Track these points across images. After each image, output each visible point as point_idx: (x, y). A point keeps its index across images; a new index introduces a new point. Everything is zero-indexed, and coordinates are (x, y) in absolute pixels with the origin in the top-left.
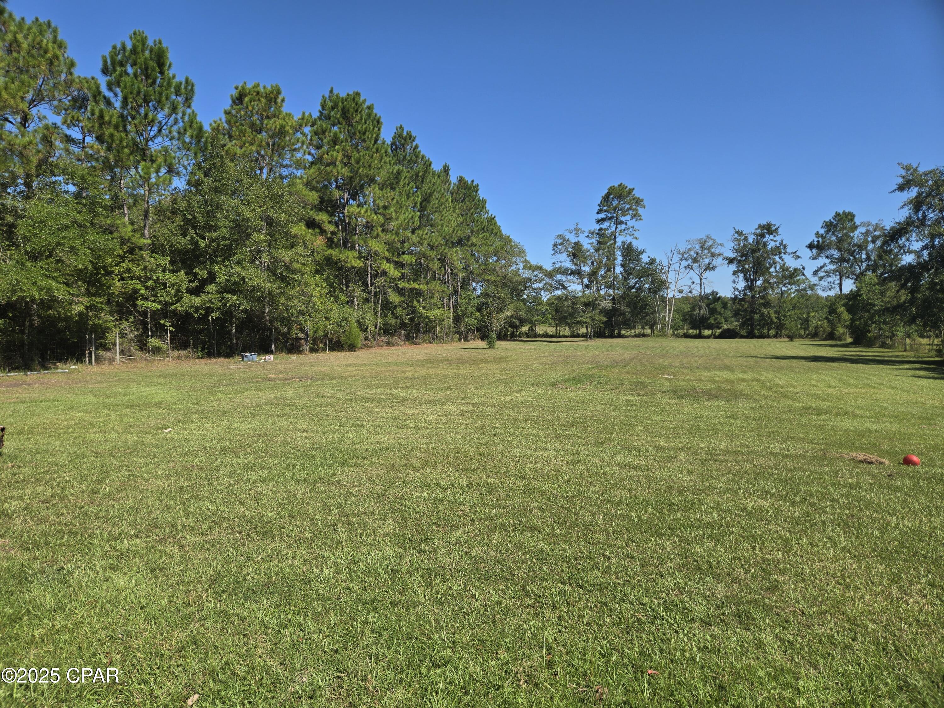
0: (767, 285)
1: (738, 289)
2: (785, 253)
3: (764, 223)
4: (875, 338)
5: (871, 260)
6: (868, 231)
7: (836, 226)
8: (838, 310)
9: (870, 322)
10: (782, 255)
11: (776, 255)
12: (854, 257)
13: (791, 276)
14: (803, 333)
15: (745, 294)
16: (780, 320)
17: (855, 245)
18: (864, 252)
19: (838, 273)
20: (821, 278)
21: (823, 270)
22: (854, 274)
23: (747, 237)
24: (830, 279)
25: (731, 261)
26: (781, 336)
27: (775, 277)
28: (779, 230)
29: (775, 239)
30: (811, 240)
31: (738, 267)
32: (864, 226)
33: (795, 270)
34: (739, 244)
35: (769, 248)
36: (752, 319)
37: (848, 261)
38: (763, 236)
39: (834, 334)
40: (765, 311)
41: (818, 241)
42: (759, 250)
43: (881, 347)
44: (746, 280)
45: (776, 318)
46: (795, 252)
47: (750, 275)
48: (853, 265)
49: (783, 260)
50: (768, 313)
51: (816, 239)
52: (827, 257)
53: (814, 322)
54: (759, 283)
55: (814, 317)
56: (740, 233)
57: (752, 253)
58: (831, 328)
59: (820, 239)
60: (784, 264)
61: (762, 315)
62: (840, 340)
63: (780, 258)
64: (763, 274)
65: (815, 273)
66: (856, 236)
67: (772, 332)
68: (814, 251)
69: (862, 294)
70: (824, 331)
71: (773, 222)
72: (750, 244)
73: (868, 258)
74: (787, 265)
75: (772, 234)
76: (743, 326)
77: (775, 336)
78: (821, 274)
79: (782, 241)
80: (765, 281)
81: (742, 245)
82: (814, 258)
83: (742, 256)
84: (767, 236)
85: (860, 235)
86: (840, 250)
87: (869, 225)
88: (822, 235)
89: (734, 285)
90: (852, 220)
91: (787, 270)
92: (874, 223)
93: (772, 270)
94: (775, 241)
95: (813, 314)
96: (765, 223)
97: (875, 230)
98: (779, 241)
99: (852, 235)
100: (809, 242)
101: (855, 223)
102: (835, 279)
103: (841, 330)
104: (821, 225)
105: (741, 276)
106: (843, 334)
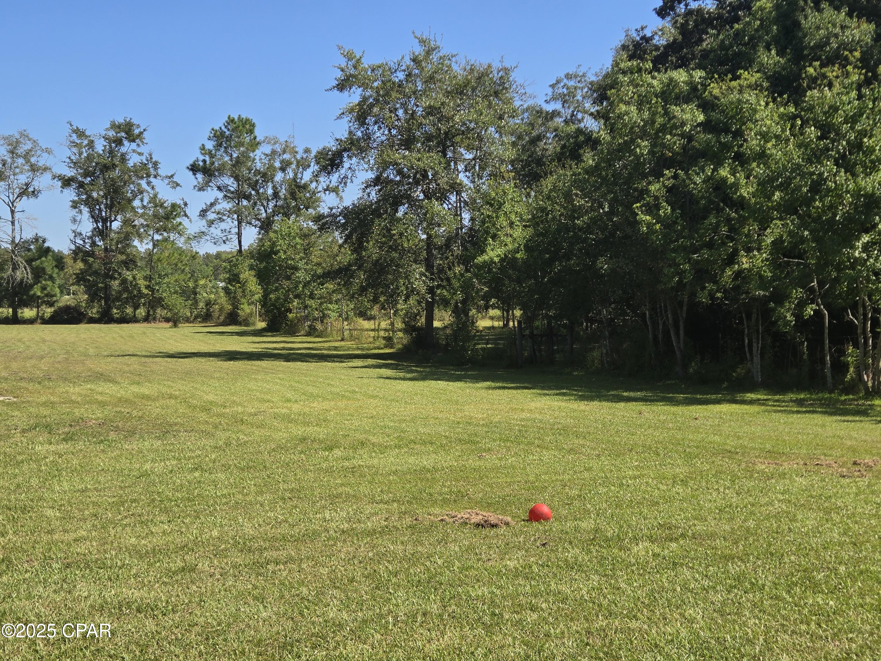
0: (129, 229)
1: (81, 234)
2: (155, 177)
3: (120, 120)
4: (299, 320)
5: (280, 198)
6: (274, 152)
7: (229, 139)
8: (241, 276)
9: (291, 296)
10: (152, 179)
11: (142, 178)
12: (257, 192)
13: (167, 217)
14: (189, 314)
15: (94, 244)
16: (153, 291)
17: (257, 172)
18: (270, 185)
19: (235, 216)
20: (211, 223)
21: (213, 210)
22: (259, 220)
23: (92, 142)
24: (223, 226)
25: (67, 182)
26: (154, 319)
27: (142, 216)
28: (145, 134)
29: (139, 150)
30: (195, 159)
31: (78, 195)
32: (269, 143)
33: (174, 206)
34: (80, 154)
35: (131, 164)
36: (107, 288)
37: (248, 197)
38: (119, 142)
39: (237, 315)
40: (128, 275)
41: (204, 161)
42: (114, 166)
43: (308, 334)
44: (95, 218)
45: (148, 287)
46: (172, 176)
47: (100, 210)
48: (255, 204)
49: (153, 188)
50: (134, 278)
51: (201, 158)
52: (219, 188)
53: (205, 295)
54: (116, 225)
55: (205, 286)
56: (81, 134)
57: (102, 171)
58: (233, 304)
59: (207, 158)
60: (155, 196)
61: (124, 281)
62: (247, 325)
63: (149, 183)
64: (122, 210)
65: (203, 213)
66: (257, 158)
67: (141, 312)
68: (200, 176)
69: (278, 251)
70: (221, 310)
71: (135, 121)
72: (99, 155)
73: (276, 195)
74: (160, 196)
75: (134, 141)
76: (92, 301)
77: (146, 319)
78: (211, 216)
79: (150, 155)
80: (126, 222)
81: (85, 155)
82: (201, 189)
83: (85, 175)
84: (126, 142)
85: (263, 157)
86: (237, 178)
87: (275, 143)
88: (210, 153)
89: (74, 227)
90: (251, 131)
91: (162, 206)
92: (282, 140)
93: (136, 203)
94: (140, 154)
95: (202, 282)
96: (122, 121)
97: (284, 152)
98: (146, 154)
99: (251, 155)
100: (191, 162)
101: (255, 138)
102: (230, 224)
103: (245, 309)
104: (208, 134)
105: (85, 210)
106: (251, 314)
